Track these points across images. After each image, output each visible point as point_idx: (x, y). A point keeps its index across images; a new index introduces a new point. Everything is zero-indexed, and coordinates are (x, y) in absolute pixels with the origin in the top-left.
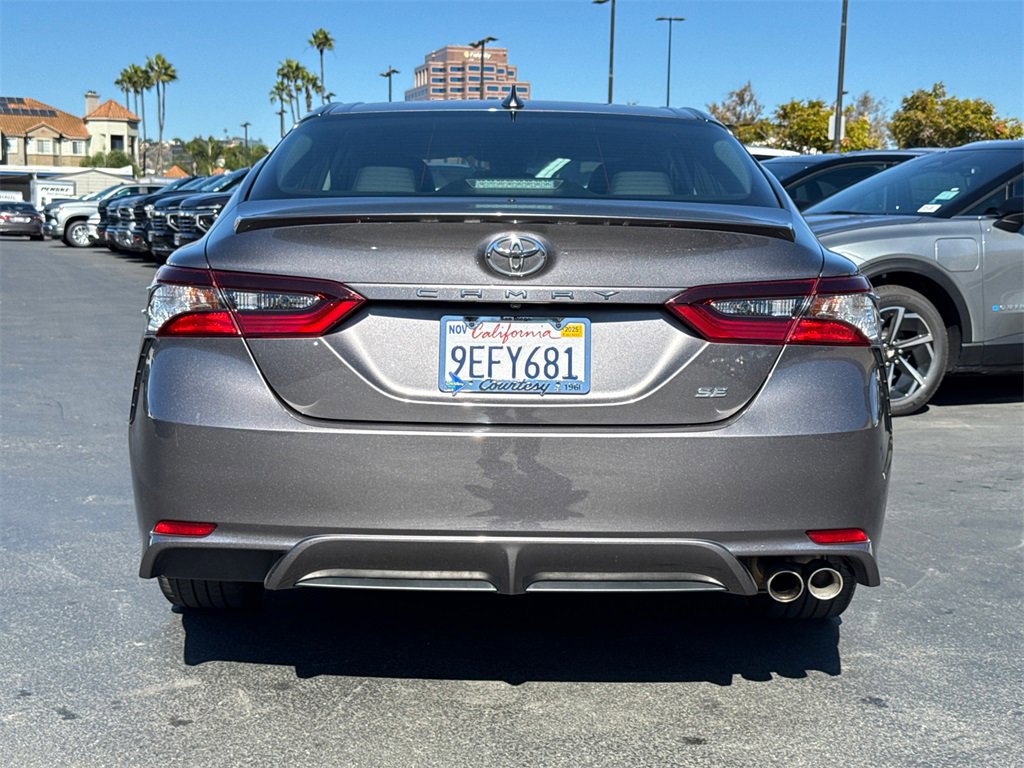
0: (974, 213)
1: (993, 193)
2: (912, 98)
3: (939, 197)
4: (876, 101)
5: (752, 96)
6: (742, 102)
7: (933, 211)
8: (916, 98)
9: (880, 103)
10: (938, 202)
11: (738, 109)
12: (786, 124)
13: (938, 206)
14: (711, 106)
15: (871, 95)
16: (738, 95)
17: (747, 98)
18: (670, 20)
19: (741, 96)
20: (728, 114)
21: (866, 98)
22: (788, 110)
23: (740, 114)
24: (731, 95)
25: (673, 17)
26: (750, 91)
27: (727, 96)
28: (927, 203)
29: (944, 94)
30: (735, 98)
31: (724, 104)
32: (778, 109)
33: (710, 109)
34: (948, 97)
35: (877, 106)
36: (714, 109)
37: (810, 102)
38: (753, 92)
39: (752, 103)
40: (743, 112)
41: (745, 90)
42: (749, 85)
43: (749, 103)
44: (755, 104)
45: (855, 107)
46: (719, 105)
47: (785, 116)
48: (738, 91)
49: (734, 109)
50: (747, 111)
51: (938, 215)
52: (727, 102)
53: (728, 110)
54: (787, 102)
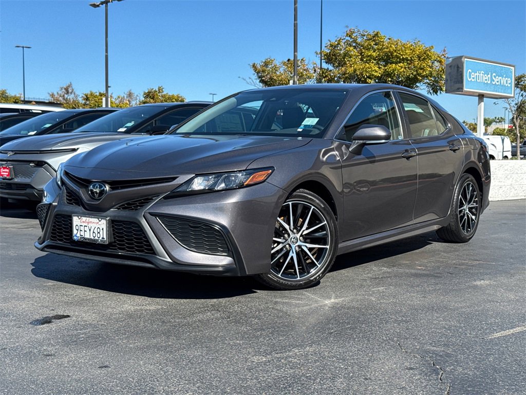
0: (140, 132)
1: (148, 123)
2: (148, 92)
3: (127, 125)
4: (136, 94)
5: (73, 90)
6: (68, 93)
7: (123, 131)
8: (149, 92)
9: (137, 96)
10: (126, 127)
11: (66, 96)
12: (88, 102)
13: (126, 129)
14: (51, 94)
15: (132, 91)
16: (65, 89)
17: (70, 91)
18: (23, 47)
19: (67, 89)
20: (61, 99)
21: (130, 93)
22: (89, 96)
23: (67, 98)
24: (62, 88)
25: (24, 46)
26: (71, 87)
27: (59, 89)
28: (121, 128)
29: (163, 92)
30: (63, 90)
31: (58, 93)
32: (84, 96)
33: (50, 95)
34: (165, 93)
35: (136, 97)
36: (53, 95)
37: (100, 93)
38: (73, 88)
39: (73, 93)
40: (68, 98)
41: (69, 86)
42: (71, 84)
43: (71, 93)
44: (74, 94)
45: (125, 97)
46: (55, 93)
47: (87, 99)
48: (65, 87)
49: (64, 96)
50: (71, 97)
51: (126, 132)
52: (60, 92)
53: (61, 96)
54: (88, 92)
